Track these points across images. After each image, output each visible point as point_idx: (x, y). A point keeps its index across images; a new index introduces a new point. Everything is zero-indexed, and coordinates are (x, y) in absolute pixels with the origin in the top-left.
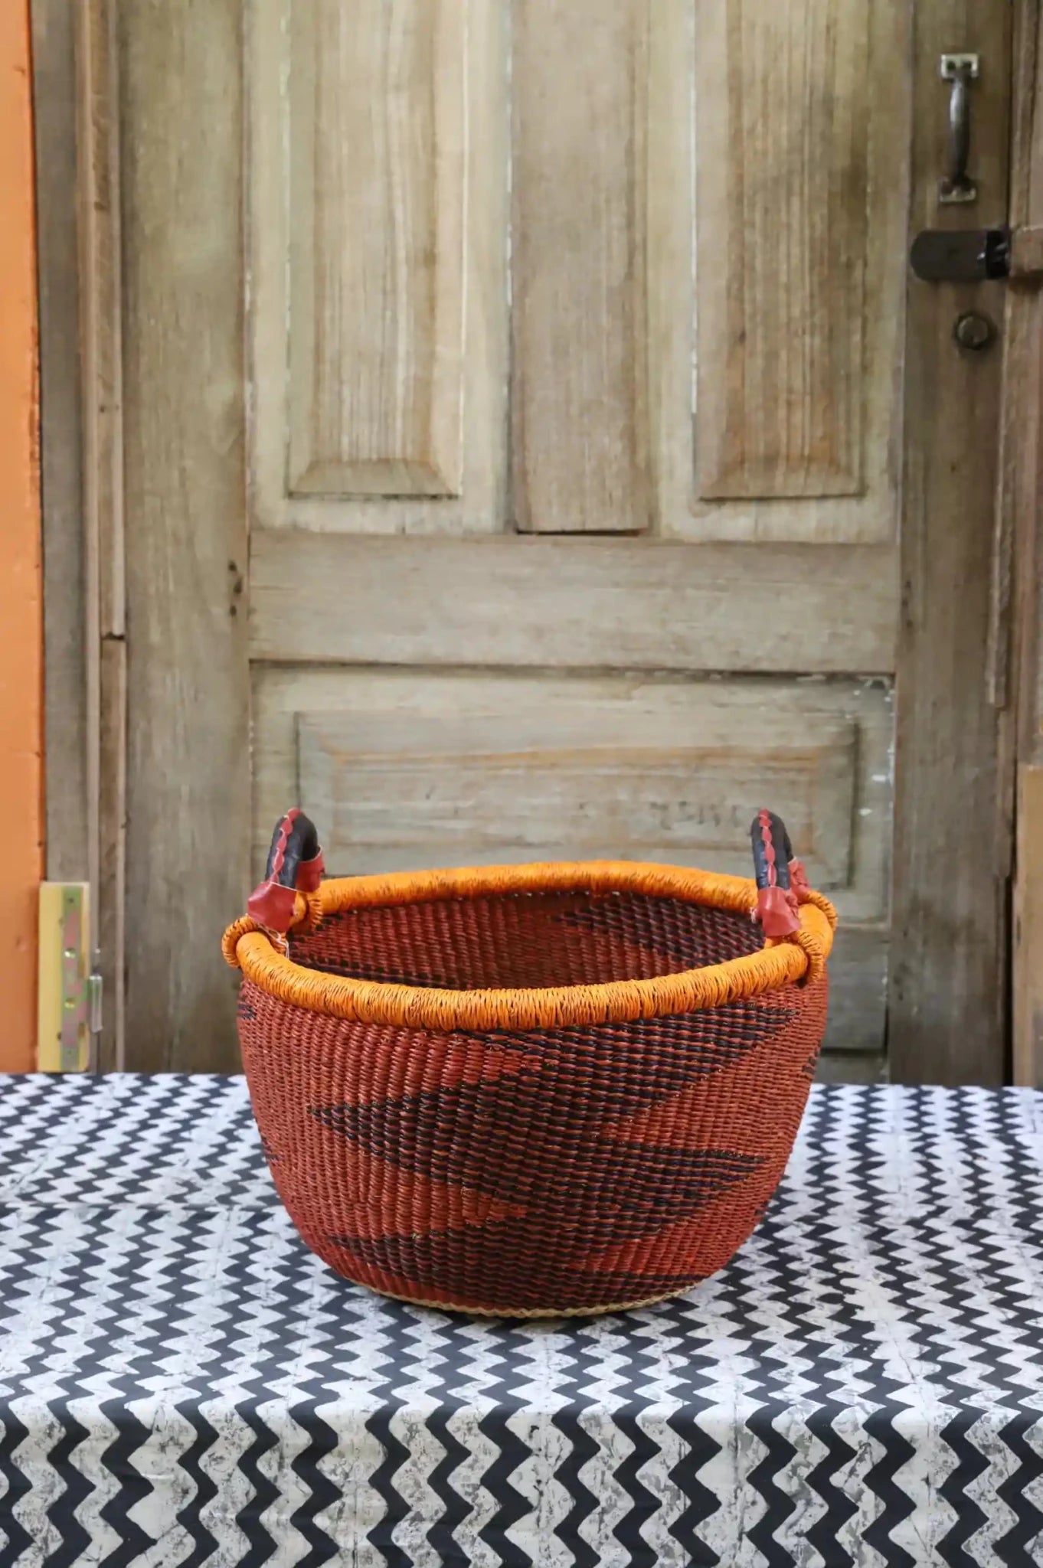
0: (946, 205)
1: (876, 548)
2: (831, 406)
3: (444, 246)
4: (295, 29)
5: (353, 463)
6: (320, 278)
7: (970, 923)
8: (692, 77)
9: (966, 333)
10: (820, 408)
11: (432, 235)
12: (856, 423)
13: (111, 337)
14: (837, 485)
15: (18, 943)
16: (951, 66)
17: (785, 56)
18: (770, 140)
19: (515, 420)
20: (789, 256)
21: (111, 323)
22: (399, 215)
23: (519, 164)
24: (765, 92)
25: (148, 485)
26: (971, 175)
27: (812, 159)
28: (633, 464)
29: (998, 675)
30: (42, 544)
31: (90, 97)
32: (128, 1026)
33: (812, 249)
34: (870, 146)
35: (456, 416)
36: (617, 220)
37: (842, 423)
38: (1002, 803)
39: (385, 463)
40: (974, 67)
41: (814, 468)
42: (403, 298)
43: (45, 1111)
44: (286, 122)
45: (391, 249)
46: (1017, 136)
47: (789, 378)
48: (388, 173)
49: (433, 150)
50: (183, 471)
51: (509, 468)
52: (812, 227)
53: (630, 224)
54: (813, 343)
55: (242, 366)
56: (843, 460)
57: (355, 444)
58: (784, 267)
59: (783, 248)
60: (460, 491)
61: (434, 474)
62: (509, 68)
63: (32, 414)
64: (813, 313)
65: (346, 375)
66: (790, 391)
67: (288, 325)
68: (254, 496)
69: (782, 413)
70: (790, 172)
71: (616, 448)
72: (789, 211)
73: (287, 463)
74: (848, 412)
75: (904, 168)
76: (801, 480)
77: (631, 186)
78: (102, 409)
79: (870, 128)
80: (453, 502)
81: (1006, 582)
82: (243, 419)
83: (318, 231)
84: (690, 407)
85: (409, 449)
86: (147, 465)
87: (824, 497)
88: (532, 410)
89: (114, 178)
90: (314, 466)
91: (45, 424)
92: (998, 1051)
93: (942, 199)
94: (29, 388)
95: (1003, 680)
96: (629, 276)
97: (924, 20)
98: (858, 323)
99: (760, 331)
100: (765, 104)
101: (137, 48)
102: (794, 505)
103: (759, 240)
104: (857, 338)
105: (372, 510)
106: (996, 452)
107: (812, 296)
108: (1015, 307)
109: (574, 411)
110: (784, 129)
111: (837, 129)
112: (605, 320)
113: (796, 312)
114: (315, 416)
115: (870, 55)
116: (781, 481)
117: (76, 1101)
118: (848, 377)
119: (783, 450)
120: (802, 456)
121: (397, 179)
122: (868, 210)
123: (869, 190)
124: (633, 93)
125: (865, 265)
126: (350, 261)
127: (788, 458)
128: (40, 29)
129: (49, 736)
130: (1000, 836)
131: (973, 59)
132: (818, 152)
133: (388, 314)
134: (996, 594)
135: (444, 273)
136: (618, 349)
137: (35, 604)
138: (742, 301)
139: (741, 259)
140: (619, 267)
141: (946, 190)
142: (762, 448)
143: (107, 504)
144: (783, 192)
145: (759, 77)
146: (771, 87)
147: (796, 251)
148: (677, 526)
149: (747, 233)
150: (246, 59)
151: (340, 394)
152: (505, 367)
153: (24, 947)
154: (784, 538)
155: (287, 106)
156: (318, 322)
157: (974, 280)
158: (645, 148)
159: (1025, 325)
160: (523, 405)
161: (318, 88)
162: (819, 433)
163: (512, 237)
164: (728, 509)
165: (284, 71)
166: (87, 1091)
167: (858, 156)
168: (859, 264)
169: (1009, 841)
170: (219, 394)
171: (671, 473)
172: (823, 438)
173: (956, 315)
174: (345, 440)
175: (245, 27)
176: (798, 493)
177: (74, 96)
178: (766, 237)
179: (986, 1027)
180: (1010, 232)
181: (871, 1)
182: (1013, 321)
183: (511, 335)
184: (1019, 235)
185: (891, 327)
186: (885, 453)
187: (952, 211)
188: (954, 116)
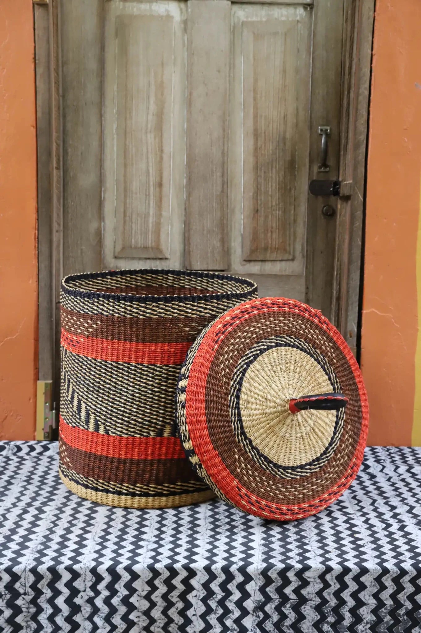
0: (320, 172)
1: (298, 276)
2: (284, 233)
3: (165, 181)
4: (119, 113)
5: (136, 248)
6: (125, 190)
8: (242, 130)
9: (326, 210)
10: (281, 233)
11: (161, 178)
12: (292, 238)
13: (60, 210)
14: (286, 257)
15: (30, 399)
16: (321, 130)
17: (271, 125)
18: (266, 151)
19: (186, 235)
20: (272, 186)
21: (60, 205)
22: (151, 171)
23: (189, 156)
24: (265, 136)
25: (71, 254)
26: (328, 163)
27: (279, 157)
28: (223, 250)
29: (335, 318)
30: (38, 275)
31: (54, 134)
33: (279, 184)
34: (297, 153)
35: (168, 233)
36: (219, 174)
37: (288, 238)
39: (146, 248)
40: (329, 131)
41: (279, 252)
42: (152, 197)
44: (115, 140)
45: (148, 182)
46: (342, 153)
47: (272, 224)
48: (148, 158)
49: (162, 151)
50: (82, 250)
51: (184, 250)
52: (279, 177)
53: (223, 176)
54: (278, 213)
55: (101, 217)
56: (288, 248)
57: (136, 242)
58: (270, 190)
59: (270, 184)
60: (169, 257)
61: (161, 252)
62: (185, 126)
63: (35, 234)
64: (279, 204)
65: (134, 221)
66: (272, 228)
67: (115, 205)
68: (104, 257)
69: (269, 234)
70: (272, 161)
71: (218, 244)
72: (272, 173)
73: (115, 247)
74: (290, 234)
75: (307, 160)
76: (275, 256)
77: (223, 163)
78: (57, 231)
79: (297, 148)
80: (168, 261)
81: (338, 289)
82: (101, 234)
83: (125, 176)
84: (241, 232)
85: (153, 244)
86: (70, 248)
87: (282, 260)
88: (192, 232)
89: (61, 159)
90: (123, 249)
91: (39, 236)
93: (319, 170)
94: (34, 225)
95: (337, 318)
96: (222, 191)
97: (313, 116)
98: (293, 207)
99: (263, 209)
100: (265, 139)
101: (68, 118)
102: (273, 263)
103: (263, 181)
104: (292, 212)
105: (141, 262)
106: (334, 248)
107: (279, 199)
108: (341, 205)
109: (205, 232)
110: (271, 148)
111: (287, 148)
112: (214, 204)
113: (274, 204)
114: (124, 233)
115: (297, 125)
116: (268, 256)
118: (290, 224)
119: (270, 246)
120: (275, 248)
121: (150, 160)
122: (296, 173)
123: (296, 166)
124: (224, 135)
125: (295, 189)
126: (135, 185)
127: (271, 248)
128: (39, 114)
129: (40, 335)
131: (328, 128)
132: (281, 155)
133: (147, 201)
134: (335, 292)
135: (165, 189)
136: (219, 214)
137: (36, 293)
138: (257, 200)
139: (257, 187)
140: (219, 188)
141: (320, 167)
142: (263, 246)
143: (58, 261)
144: (270, 167)
145: (263, 131)
146: (267, 134)
147: (274, 185)
148: (236, 268)
149: (259, 178)
150: (103, 122)
151: (131, 226)
152: (183, 218)
153: (31, 401)
154: (270, 273)
155: (115, 136)
156: (125, 205)
157: (329, 195)
158: (228, 152)
159: (344, 210)
160: (189, 230)
161: (125, 131)
162: (281, 241)
163: (186, 178)
164: (252, 263)
165: (115, 126)
167: (293, 156)
168: (294, 189)
170: (94, 225)
171: (235, 251)
172: (282, 242)
173: (323, 205)
174: (133, 241)
175: (103, 112)
176: (274, 259)
177: (50, 135)
178: (265, 180)
180: (340, 182)
181: (297, 109)
182: (341, 209)
183: (185, 209)
184: (342, 184)
185: (303, 208)
186: (301, 247)
187: (322, 174)
188: (323, 146)
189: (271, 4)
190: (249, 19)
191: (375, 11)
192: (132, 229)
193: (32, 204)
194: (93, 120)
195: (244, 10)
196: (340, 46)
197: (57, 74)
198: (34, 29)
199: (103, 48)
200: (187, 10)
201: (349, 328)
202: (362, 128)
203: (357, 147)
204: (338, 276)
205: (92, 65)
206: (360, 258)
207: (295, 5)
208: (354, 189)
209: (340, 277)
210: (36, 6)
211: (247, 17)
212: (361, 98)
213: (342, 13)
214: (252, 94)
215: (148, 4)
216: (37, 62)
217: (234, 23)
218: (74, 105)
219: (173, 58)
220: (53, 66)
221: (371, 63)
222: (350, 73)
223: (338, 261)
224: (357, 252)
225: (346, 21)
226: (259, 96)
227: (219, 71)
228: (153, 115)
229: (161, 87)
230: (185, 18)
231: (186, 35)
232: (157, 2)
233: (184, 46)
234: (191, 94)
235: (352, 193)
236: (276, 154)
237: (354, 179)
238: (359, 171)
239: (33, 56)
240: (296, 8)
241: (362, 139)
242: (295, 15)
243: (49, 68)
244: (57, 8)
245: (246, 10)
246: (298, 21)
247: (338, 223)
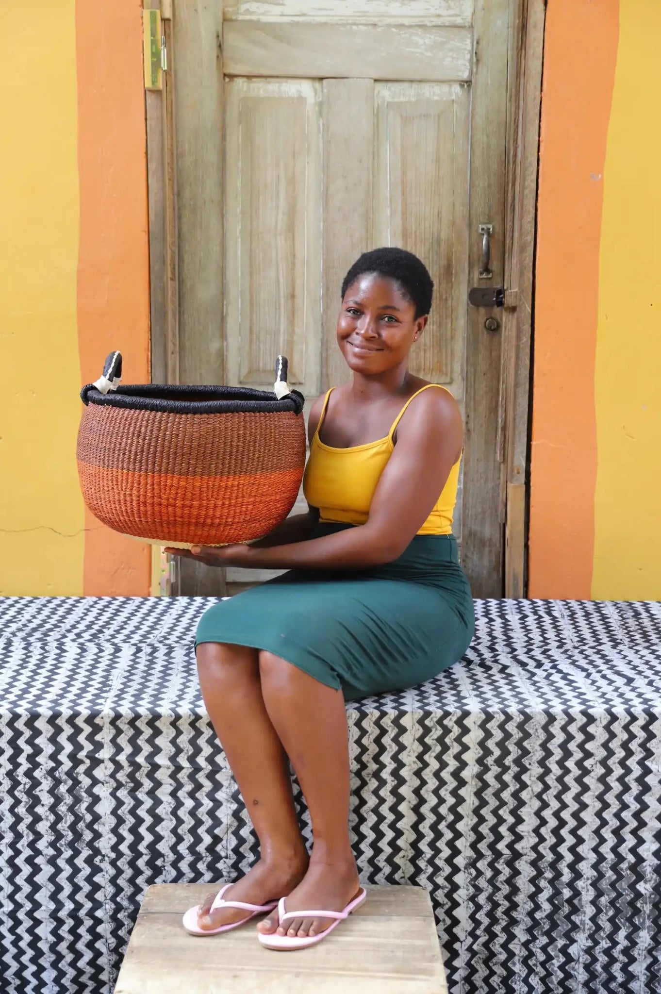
0: (482, 279)
2: (440, 351)
3: (298, 292)
4: (243, 213)
5: (264, 371)
6: (252, 303)
7: (490, 540)
8: (389, 230)
9: (489, 324)
10: (436, 351)
11: (293, 288)
12: (449, 357)
13: (175, 325)
14: (442, 380)
15: (143, 550)
16: (483, 229)
17: (423, 223)
19: (324, 355)
21: (175, 322)
22: (281, 280)
23: (326, 262)
24: (416, 236)
25: (188, 379)
26: (490, 267)
27: (433, 261)
29: (500, 450)
31: (169, 239)
32: (182, 579)
34: (453, 257)
35: (302, 353)
37: (444, 357)
38: (502, 496)
40: (491, 229)
41: (434, 373)
42: (283, 311)
43: (158, 611)
44: (239, 245)
45: (278, 293)
46: (507, 255)
47: (425, 340)
48: (277, 265)
49: (294, 256)
50: (201, 374)
51: (322, 373)
54: (433, 328)
55: (223, 336)
56: (444, 370)
57: (265, 364)
60: (303, 381)
61: (294, 375)
62: (322, 227)
63: (148, 356)
65: (261, 339)
66: (425, 345)
67: (240, 320)
68: (227, 383)
69: (422, 353)
73: (239, 370)
74: (446, 353)
75: (466, 265)
78: (173, 353)
79: (453, 250)
80: (301, 386)
81: (504, 416)
82: (223, 355)
83: (251, 286)
86: (188, 372)
88: (330, 352)
89: (177, 268)
90: (250, 372)
91: (153, 359)
92: (500, 586)
93: (480, 277)
94: (146, 346)
97: (473, 212)
98: (449, 321)
100: (416, 241)
101: (185, 220)
104: (449, 326)
106: (500, 369)
108: (506, 317)
110: (423, 250)
111: (442, 250)
114: (250, 354)
115: (453, 223)
117: (168, 607)
118: (446, 339)
119: (423, 367)
120: (429, 369)
121: (280, 267)
122: (453, 280)
123: (453, 272)
124: (367, 237)
125: (452, 299)
126: (263, 297)
127: (424, 370)
128: (152, 217)
130: (501, 507)
131: (490, 226)
132: (435, 259)
133: (277, 316)
134: (500, 420)
135: (298, 301)
141: (481, 273)
145: (413, 232)
146: (418, 234)
150: (225, 223)
151: (259, 346)
152: (320, 336)
153: (145, 551)
155: (239, 240)
156: (251, 320)
157: (492, 306)
159: (510, 323)
160: (327, 350)
161: (251, 234)
162: (436, 360)
163: (323, 287)
165: (239, 228)
166: (171, 603)
167: (449, 260)
168: (450, 299)
169: (504, 510)
170: (215, 346)
172: (437, 362)
173: (485, 318)
174: (261, 363)
175: (224, 212)
177: (164, 240)
179: (496, 577)
180: (504, 291)
181: (454, 204)
182: (506, 322)
183: (322, 324)
184: (507, 293)
185: (462, 322)
186: (460, 368)
187: (484, 281)
188: (484, 247)
189: (420, 81)
190: (396, 100)
191: (541, 91)
192: (260, 349)
193: (143, 323)
194: (214, 222)
195: (390, 89)
196: (503, 129)
197: (172, 169)
198: (146, 119)
199: (224, 138)
200: (322, 91)
201: (516, 463)
202: (530, 227)
203: (522, 249)
204: (504, 402)
205: (212, 157)
206: (528, 381)
207: (450, 82)
208: (520, 300)
209: (506, 403)
210: (147, 92)
211: (393, 98)
212: (527, 192)
213: (505, 93)
214: (400, 187)
215: (277, 85)
216: (149, 156)
217: (378, 105)
218: (190, 205)
219: (306, 146)
220: (167, 160)
221: (538, 152)
222: (515, 162)
223: (503, 383)
224: (525, 372)
225: (510, 100)
226: (408, 190)
227: (361, 162)
228: (283, 214)
229: (292, 181)
230: (320, 99)
231: (321, 119)
232: (287, 82)
233: (319, 132)
234: (327, 189)
235: (518, 303)
236: (429, 258)
237: (520, 286)
238: (526, 278)
239: (144, 150)
240: (450, 86)
241: (529, 240)
242: (450, 93)
243: (163, 164)
244: (171, 92)
245: (393, 89)
246: (453, 101)
247: (503, 338)
